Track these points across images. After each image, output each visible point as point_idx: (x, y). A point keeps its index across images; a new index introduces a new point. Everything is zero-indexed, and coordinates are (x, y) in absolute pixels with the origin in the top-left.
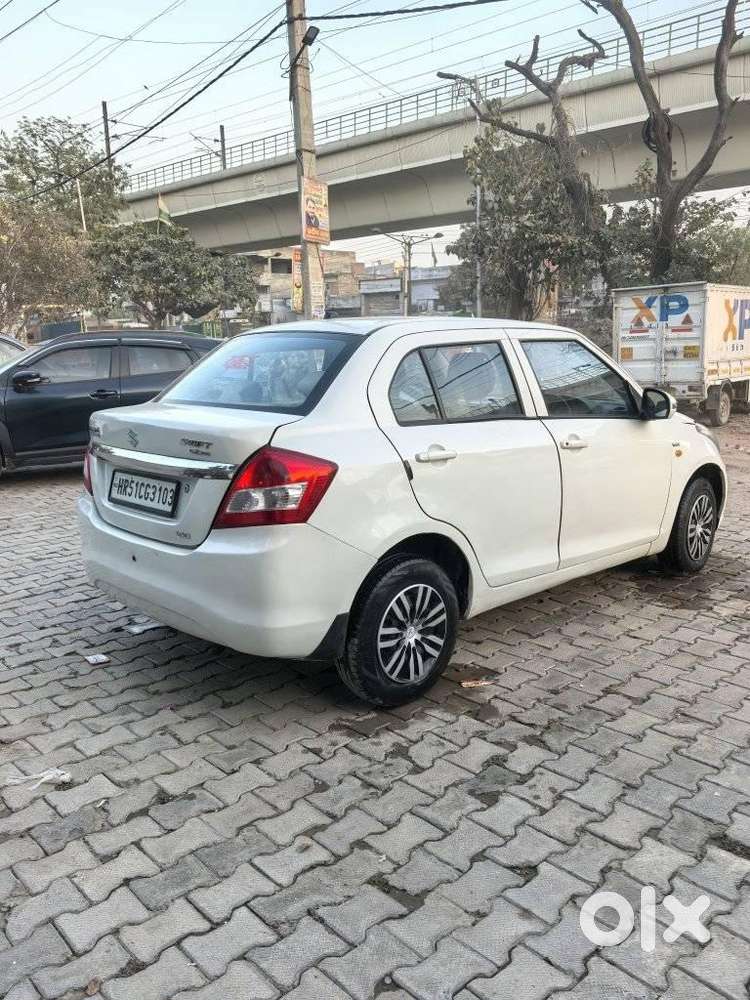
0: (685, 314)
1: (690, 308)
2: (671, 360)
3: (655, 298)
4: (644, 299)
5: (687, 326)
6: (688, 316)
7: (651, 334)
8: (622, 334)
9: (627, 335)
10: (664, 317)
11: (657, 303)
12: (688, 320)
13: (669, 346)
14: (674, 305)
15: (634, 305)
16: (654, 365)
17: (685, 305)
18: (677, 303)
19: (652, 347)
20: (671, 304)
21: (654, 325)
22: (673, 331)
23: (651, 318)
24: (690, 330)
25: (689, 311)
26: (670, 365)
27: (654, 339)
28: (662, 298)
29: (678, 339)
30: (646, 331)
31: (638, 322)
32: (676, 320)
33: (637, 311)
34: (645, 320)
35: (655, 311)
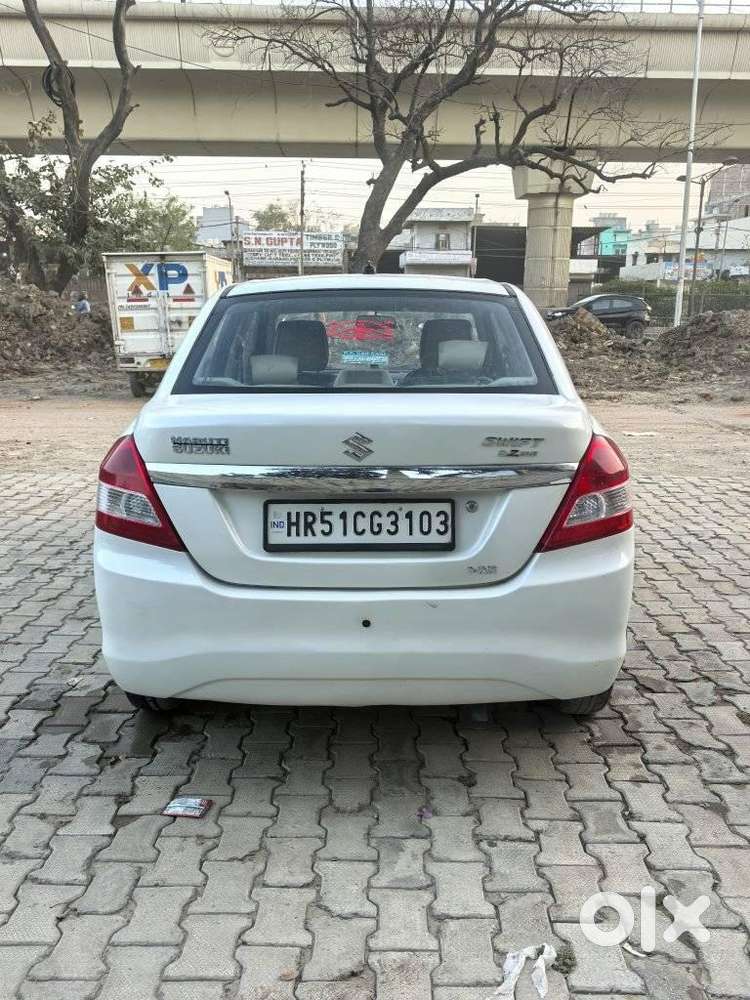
0: (186, 283)
1: (189, 278)
2: (176, 330)
3: (152, 265)
4: (140, 266)
5: (189, 296)
6: (188, 286)
7: (152, 303)
8: (119, 303)
9: (125, 303)
10: (163, 286)
11: (154, 271)
12: (189, 290)
13: (173, 315)
14: (173, 273)
15: (128, 272)
16: (158, 336)
17: (184, 275)
18: (175, 272)
19: (155, 317)
20: (169, 272)
21: (154, 293)
22: (175, 300)
23: (150, 286)
24: (192, 300)
25: (190, 281)
26: (176, 336)
27: (156, 309)
28: (158, 266)
29: (182, 309)
30: (146, 300)
31: (137, 291)
32: (176, 289)
33: (134, 278)
34: (142, 288)
35: (154, 278)
